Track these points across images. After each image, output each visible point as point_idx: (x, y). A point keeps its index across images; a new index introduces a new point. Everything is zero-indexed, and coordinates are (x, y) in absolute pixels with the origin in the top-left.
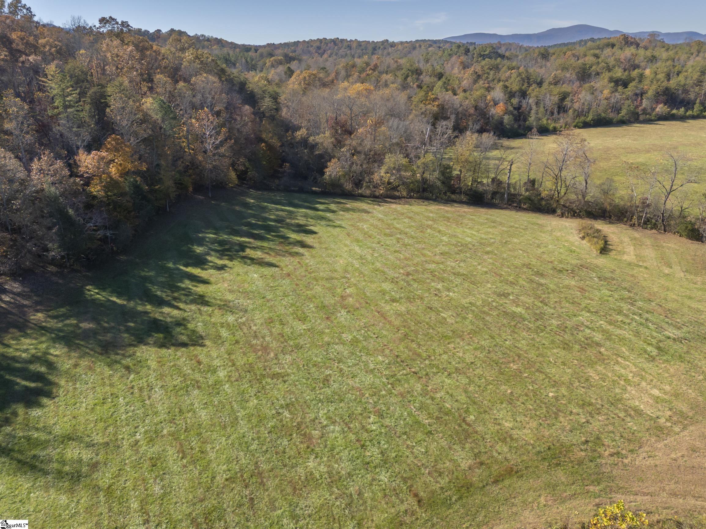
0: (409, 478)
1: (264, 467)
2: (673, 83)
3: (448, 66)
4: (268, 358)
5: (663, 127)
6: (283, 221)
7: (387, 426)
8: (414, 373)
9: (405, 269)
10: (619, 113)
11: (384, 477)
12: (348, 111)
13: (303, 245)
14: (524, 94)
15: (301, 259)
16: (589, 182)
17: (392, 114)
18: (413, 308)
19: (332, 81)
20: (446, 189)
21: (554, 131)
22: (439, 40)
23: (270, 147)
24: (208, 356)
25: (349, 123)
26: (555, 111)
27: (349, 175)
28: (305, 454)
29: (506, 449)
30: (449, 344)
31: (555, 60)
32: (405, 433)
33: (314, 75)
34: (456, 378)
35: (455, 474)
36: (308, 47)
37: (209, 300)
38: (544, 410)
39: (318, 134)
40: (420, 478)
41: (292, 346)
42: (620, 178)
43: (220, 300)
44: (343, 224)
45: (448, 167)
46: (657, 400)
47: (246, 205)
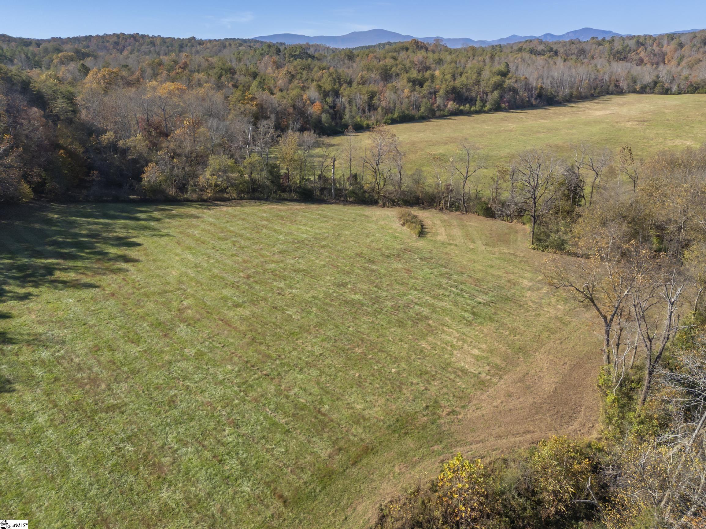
0: (272, 482)
1: (108, 511)
2: (458, 83)
3: (261, 66)
4: (99, 390)
5: (455, 121)
6: (99, 235)
7: (244, 435)
8: (266, 375)
9: (245, 272)
10: (419, 110)
11: (246, 487)
12: (160, 111)
13: (126, 259)
14: (337, 94)
15: (126, 275)
16: (402, 173)
17: (210, 114)
18: (258, 311)
19: (138, 80)
20: (275, 188)
21: (368, 128)
22: (249, 40)
23: (71, 154)
24: (20, 401)
25: (164, 124)
26: (367, 109)
27: (171, 179)
28: (156, 485)
29: (360, 430)
30: (297, 340)
31: (360, 61)
32: (263, 437)
33: (115, 73)
34: (307, 372)
35: (317, 466)
36: (103, 42)
37: (13, 337)
38: (389, 387)
39: (129, 137)
40: (283, 479)
41: (126, 372)
42: (427, 168)
43: (28, 334)
44: (171, 232)
45: (275, 166)
46: (477, 358)
47: (49, 222)
